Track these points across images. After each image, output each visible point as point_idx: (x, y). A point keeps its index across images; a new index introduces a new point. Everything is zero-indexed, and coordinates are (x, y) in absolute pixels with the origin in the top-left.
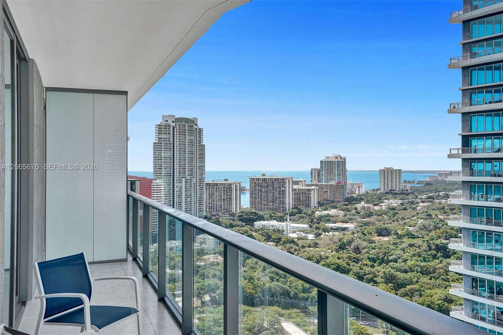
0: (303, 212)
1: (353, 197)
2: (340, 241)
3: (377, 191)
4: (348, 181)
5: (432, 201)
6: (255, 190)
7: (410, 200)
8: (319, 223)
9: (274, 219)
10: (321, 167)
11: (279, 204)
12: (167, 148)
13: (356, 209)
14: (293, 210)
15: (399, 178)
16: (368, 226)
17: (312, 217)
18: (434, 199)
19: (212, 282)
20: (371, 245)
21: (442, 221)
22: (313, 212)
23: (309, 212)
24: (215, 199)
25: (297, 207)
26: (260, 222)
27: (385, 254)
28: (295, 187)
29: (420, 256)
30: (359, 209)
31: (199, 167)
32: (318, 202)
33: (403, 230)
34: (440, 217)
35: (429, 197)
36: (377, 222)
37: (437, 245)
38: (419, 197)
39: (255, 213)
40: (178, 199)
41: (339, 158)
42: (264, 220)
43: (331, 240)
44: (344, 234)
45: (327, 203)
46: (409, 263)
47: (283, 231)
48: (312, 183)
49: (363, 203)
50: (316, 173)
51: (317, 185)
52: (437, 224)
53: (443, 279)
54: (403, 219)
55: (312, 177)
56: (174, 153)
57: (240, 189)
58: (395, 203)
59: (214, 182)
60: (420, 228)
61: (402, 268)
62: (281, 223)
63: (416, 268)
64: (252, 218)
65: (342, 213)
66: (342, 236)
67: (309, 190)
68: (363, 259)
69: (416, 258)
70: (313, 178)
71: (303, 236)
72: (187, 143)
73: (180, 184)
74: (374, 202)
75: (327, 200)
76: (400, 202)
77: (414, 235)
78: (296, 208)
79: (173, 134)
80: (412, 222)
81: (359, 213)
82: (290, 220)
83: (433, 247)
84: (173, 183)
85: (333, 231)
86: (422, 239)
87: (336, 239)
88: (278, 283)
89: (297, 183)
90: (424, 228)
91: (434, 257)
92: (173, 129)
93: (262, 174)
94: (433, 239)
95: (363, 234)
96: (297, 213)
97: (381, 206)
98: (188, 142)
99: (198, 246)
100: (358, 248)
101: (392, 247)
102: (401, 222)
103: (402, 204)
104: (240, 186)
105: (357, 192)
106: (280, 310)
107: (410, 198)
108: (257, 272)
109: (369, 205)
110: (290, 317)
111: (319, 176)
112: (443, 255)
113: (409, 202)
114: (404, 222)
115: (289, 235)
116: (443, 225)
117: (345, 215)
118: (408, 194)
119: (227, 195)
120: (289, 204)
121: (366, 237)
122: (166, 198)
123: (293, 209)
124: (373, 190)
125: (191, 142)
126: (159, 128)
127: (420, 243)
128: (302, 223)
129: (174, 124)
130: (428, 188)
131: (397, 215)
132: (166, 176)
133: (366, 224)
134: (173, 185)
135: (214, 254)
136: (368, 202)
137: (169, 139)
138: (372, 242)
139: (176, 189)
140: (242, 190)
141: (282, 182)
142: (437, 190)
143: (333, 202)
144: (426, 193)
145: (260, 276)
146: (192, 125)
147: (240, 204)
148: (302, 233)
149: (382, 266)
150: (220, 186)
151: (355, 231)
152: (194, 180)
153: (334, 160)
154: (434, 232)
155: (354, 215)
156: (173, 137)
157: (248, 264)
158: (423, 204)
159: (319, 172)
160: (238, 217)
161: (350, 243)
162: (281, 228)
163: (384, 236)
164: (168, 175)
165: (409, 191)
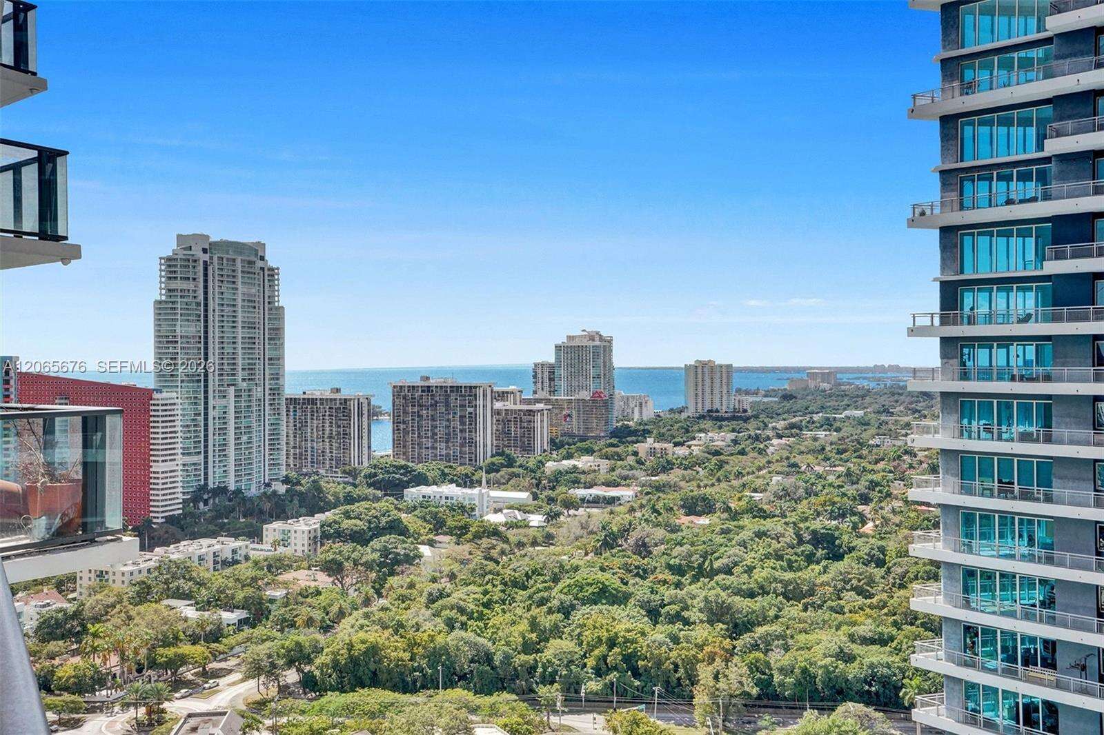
0: (518, 464)
1: (628, 427)
2: (604, 528)
3: (681, 412)
4: (617, 392)
5: (797, 435)
6: (405, 413)
7: (753, 434)
8: (553, 488)
9: (451, 481)
10: (558, 358)
11: (462, 445)
12: (189, 315)
13: (636, 454)
14: (494, 459)
15: (728, 384)
16: (664, 492)
17: (538, 475)
18: (801, 430)
19: (305, 638)
20: (674, 536)
21: (820, 478)
22: (540, 462)
23: (532, 464)
24: (309, 434)
25: (503, 452)
26: (418, 488)
27: (704, 556)
28: (498, 405)
29: (779, 558)
30: (642, 455)
31: (270, 359)
32: (551, 439)
33: (740, 499)
34: (817, 468)
35: (792, 426)
36: (683, 484)
37: (814, 533)
38: (770, 425)
39: (404, 467)
40: (217, 437)
41: (597, 338)
42: (427, 483)
43: (582, 528)
44: (612, 513)
45: (570, 441)
46: (759, 575)
47: (473, 509)
48: (537, 396)
49: (650, 440)
50: (546, 374)
51: (547, 401)
52: (813, 484)
53: (831, 609)
54: (739, 475)
55: (535, 383)
56: (206, 327)
57: (369, 411)
58: (720, 438)
59: (306, 397)
60: (775, 495)
61: (744, 587)
62: (468, 491)
63: (774, 585)
64: (398, 479)
65: (605, 464)
66: (607, 517)
67: (530, 412)
68: (656, 568)
69: (771, 562)
70: (539, 385)
71: (519, 518)
72: (239, 303)
73: (223, 402)
74: (674, 437)
75: (572, 436)
76: (732, 436)
77: (765, 512)
78: (501, 454)
79: (206, 281)
80: (759, 482)
81: (643, 464)
82: (488, 482)
83: (807, 537)
84: (206, 398)
85: (585, 505)
86: (783, 521)
87: (595, 525)
88: (463, 634)
89: (503, 396)
90: (785, 494)
91: (810, 559)
92: (206, 269)
93: (422, 377)
94: (806, 519)
95: (655, 511)
96: (503, 466)
97: (689, 447)
98: (244, 300)
99: (270, 551)
100: (644, 545)
101: (719, 539)
102: (735, 483)
103: (735, 442)
104: (369, 404)
105: (636, 416)
106: (469, 696)
107: (752, 428)
108: (413, 610)
109: (666, 445)
110: (494, 712)
111: (551, 380)
112: (828, 554)
113: (750, 437)
114: (741, 482)
115: (486, 518)
116: (824, 487)
117: (613, 470)
118: (746, 420)
119: (339, 427)
120: (485, 446)
121: (660, 519)
122: (189, 435)
123: (493, 456)
124: (671, 411)
125: (251, 302)
126: (170, 266)
127: (779, 529)
128: (516, 488)
129: (206, 257)
130: (787, 405)
131: (727, 467)
132: (189, 381)
133: (660, 488)
134: (206, 403)
135: (309, 568)
136: (661, 437)
137: (195, 291)
138: (675, 529)
139: (211, 413)
140: (373, 413)
141: (468, 394)
142: (806, 411)
143: (583, 439)
144: (785, 416)
145: (420, 619)
146: (252, 258)
147: (369, 447)
148: (516, 512)
149: (699, 584)
150: (322, 404)
151: (636, 506)
152: (257, 392)
153: (585, 343)
154: (805, 502)
155: (632, 468)
156: (206, 287)
157: (391, 588)
158: (779, 441)
159: (552, 370)
160: (366, 477)
161: (625, 531)
162: (466, 503)
163: (699, 515)
164: (192, 378)
165: (749, 413)
